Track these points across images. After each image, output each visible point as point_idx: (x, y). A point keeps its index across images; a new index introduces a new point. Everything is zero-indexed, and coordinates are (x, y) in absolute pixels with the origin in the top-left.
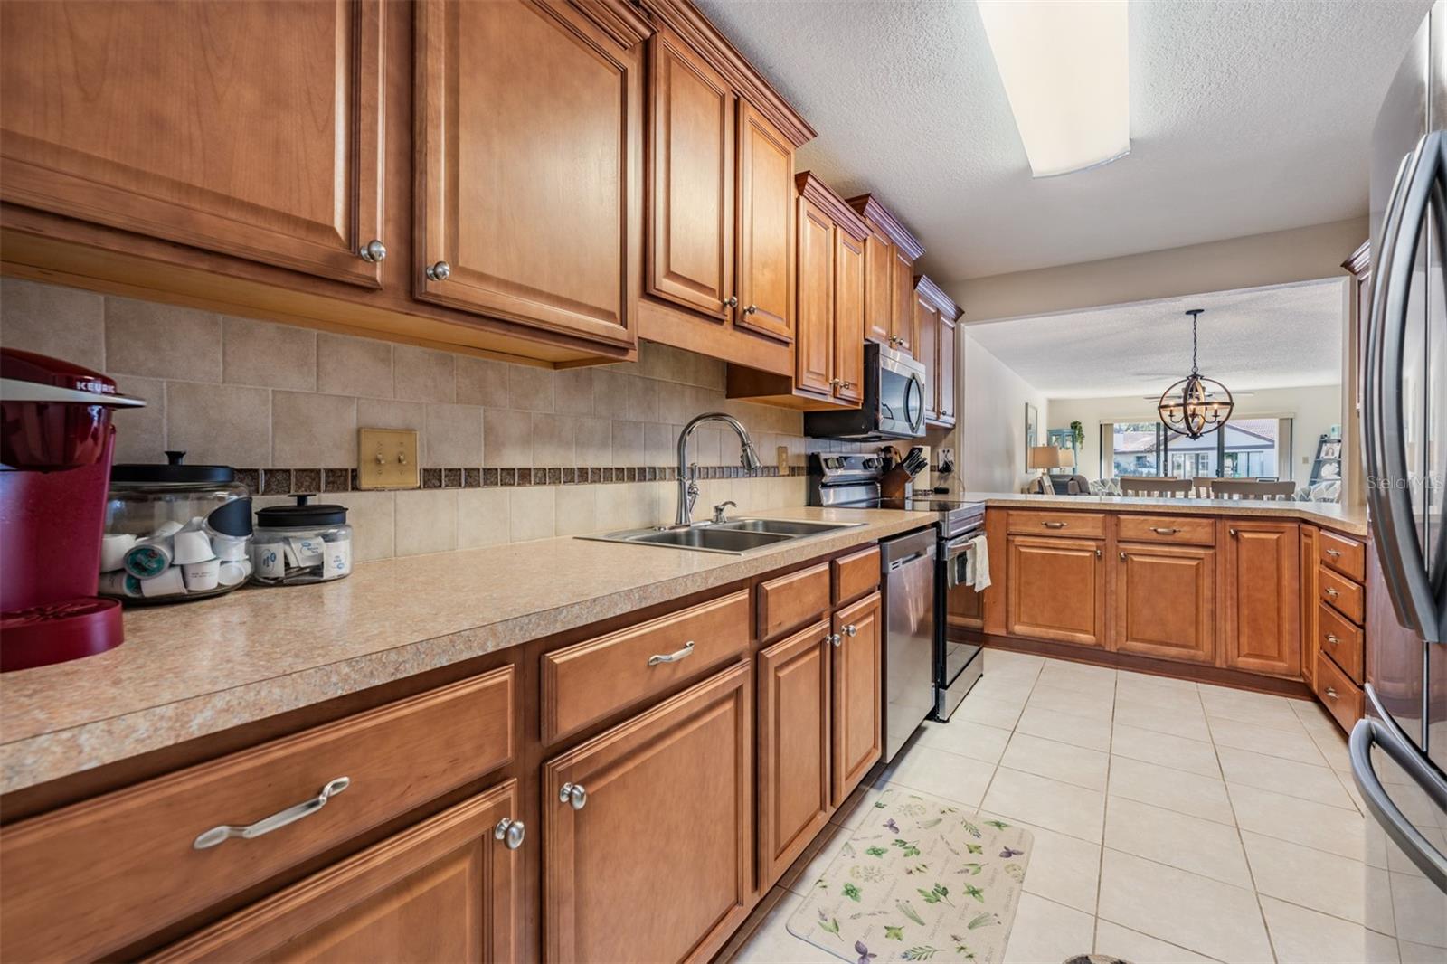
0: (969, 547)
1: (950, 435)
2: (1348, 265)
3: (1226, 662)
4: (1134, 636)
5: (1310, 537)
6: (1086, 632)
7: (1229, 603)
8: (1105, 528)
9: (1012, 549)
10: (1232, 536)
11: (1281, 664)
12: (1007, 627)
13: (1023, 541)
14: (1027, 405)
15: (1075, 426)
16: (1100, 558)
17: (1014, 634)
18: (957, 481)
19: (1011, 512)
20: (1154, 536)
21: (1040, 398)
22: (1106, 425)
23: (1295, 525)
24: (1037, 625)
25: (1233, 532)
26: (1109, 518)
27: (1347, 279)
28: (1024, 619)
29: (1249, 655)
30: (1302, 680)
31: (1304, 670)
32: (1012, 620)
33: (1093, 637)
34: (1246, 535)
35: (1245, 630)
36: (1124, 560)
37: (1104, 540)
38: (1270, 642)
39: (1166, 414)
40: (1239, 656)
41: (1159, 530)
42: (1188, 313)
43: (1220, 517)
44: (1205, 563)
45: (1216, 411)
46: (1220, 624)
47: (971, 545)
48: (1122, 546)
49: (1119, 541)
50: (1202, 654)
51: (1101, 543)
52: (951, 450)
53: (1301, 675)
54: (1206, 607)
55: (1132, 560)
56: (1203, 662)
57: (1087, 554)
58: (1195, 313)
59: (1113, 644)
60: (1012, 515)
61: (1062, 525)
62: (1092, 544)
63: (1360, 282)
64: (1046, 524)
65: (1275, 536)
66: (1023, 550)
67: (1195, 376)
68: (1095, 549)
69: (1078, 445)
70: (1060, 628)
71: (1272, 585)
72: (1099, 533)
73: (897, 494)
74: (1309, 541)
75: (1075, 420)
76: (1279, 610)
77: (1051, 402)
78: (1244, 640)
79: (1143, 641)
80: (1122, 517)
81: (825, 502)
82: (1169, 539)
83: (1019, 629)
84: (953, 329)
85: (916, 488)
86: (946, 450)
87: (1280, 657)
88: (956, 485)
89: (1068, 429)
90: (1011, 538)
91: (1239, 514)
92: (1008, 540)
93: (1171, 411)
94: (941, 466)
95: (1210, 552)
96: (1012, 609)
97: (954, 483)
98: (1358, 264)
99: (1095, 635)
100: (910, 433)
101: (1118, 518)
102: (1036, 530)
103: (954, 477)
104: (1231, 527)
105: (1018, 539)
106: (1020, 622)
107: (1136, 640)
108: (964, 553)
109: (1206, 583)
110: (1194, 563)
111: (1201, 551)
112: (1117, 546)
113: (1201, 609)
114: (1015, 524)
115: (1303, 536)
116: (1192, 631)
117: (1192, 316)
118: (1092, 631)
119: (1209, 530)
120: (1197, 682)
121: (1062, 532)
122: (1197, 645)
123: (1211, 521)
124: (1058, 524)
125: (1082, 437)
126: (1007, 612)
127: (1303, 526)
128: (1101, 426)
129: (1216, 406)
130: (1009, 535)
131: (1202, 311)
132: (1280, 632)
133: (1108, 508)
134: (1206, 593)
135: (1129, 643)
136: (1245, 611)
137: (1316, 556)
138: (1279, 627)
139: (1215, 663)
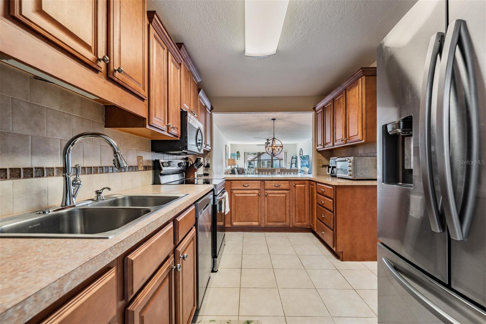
0: (223, 198)
1: (209, 154)
2: (314, 109)
3: (293, 225)
4: (269, 221)
5: (313, 185)
6: (256, 221)
7: (293, 207)
8: (261, 186)
9: (233, 195)
10: (294, 186)
11: (306, 223)
12: (231, 224)
13: (236, 192)
14: (226, 145)
15: (238, 153)
16: (259, 196)
17: (233, 226)
18: (211, 171)
19: (232, 182)
20: (274, 188)
21: (229, 143)
22: (246, 153)
23: (308, 182)
24: (241, 221)
25: (294, 185)
26: (262, 182)
27: (314, 112)
28: (237, 220)
29: (298, 222)
30: (310, 227)
31: (311, 224)
32: (233, 220)
33: (258, 223)
34: (297, 186)
35: (297, 214)
36: (266, 196)
37: (260, 190)
38: (303, 217)
39: (267, 149)
40: (296, 223)
41: (276, 185)
42: (272, 119)
43: (291, 180)
44: (288, 195)
45: (279, 149)
46: (291, 213)
48: (266, 191)
49: (265, 190)
50: (287, 224)
51: (260, 191)
52: (209, 159)
53: (310, 226)
54: (288, 208)
55: (269, 196)
56: (287, 226)
57: (256, 195)
58: (274, 119)
59: (263, 224)
60: (232, 183)
61: (248, 185)
62: (257, 191)
63: (317, 114)
64: (243, 185)
65: (304, 185)
66: (236, 195)
67: (274, 138)
68: (258, 193)
69: (239, 158)
70: (248, 221)
71: (303, 200)
72: (259, 187)
73: (192, 177)
74: (313, 186)
75: (237, 151)
76: (305, 207)
77: (231, 145)
78: (297, 217)
79: (272, 222)
80: (265, 182)
81: (162, 182)
82: (278, 188)
83: (235, 224)
84: (210, 114)
85: (198, 174)
86: (207, 159)
87: (305, 222)
88: (211, 172)
89: (236, 154)
90: (232, 191)
91: (296, 179)
94: (205, 165)
95: (289, 191)
96: (233, 217)
97: (210, 171)
98: (317, 108)
99: (258, 222)
100: (198, 151)
101: (264, 182)
102: (240, 188)
103: (210, 169)
104: (294, 183)
105: (234, 191)
106: (236, 221)
107: (269, 222)
109: (288, 201)
110: (285, 195)
111: (286, 191)
112: (264, 192)
113: (286, 209)
114: (233, 186)
115: (310, 185)
116: (284, 216)
117: (273, 120)
118: (257, 221)
119: (288, 184)
120: (285, 232)
121: (248, 188)
122: (286, 221)
123: (289, 182)
124: (247, 185)
125: (240, 156)
126: (231, 218)
127: (310, 182)
128: (244, 153)
129: (279, 147)
130: (231, 190)
131: (275, 119)
132: (305, 214)
133: (262, 179)
134: (288, 204)
135: (268, 223)
136: (297, 209)
137: (315, 191)
138: (305, 212)
139: (290, 226)
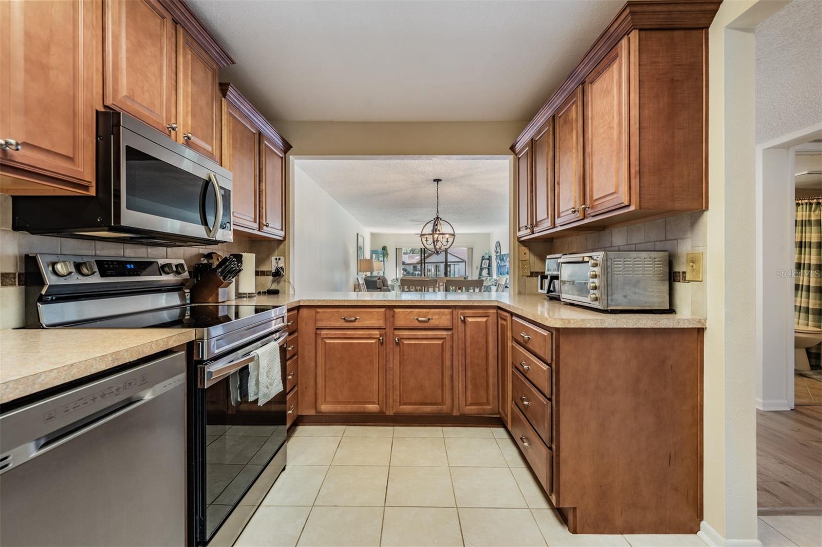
0: (252, 359)
1: (282, 246)
2: (512, 148)
3: (459, 410)
4: (405, 402)
5: (505, 320)
6: (373, 403)
7: (460, 368)
8: (386, 319)
9: (319, 341)
10: (462, 320)
11: (489, 407)
12: (316, 408)
13: (327, 334)
14: (358, 234)
15: (384, 248)
16: (382, 343)
17: (321, 412)
18: (287, 284)
19: (319, 310)
20: (417, 324)
21: (366, 232)
22: (399, 248)
23: (495, 311)
24: (339, 403)
25: (462, 318)
26: (388, 311)
27: (512, 157)
28: (329, 399)
29: (472, 404)
30: (499, 416)
31: (501, 410)
32: (319, 401)
33: (378, 406)
34: (470, 320)
35: (470, 387)
36: (398, 344)
37: (385, 329)
38: (483, 393)
39: (424, 240)
40: (466, 406)
41: (419, 319)
42: (435, 180)
43: (455, 307)
44: (447, 341)
45: (447, 239)
46: (456, 383)
47: (254, 357)
48: (397, 332)
49: (395, 329)
50: (445, 408)
51: (384, 331)
52: (282, 258)
53: (499, 413)
54: (447, 373)
55: (403, 342)
56: (446, 413)
57: (373, 341)
58: (437, 181)
59: (391, 409)
60: (319, 312)
61: (356, 319)
62: (377, 332)
63: (519, 158)
64: (344, 319)
65: (484, 319)
66: (328, 341)
67: (438, 218)
68: (378, 336)
69: (385, 259)
70: (355, 403)
71: (484, 353)
72: (381, 323)
73: (210, 299)
74: (505, 323)
75: (384, 245)
76: (487, 369)
77: (373, 235)
78: (469, 393)
79: (410, 404)
80: (397, 310)
81: (45, 321)
82: (426, 325)
83: (325, 408)
84: (282, 158)
85: (241, 291)
86: (278, 258)
87: (488, 403)
88: (286, 287)
89: (380, 250)
90: (318, 332)
91: (466, 305)
92: (316, 334)
93: (427, 238)
94: (274, 271)
95: (450, 333)
96: (319, 391)
97: (285, 285)
98: (518, 147)
99: (379, 405)
100: (206, 237)
101: (394, 312)
102: (337, 324)
103: (285, 281)
104: (462, 314)
105: (324, 332)
106: (326, 402)
107: (405, 404)
108: (247, 367)
109: (447, 355)
110: (440, 342)
111: (444, 333)
112: (393, 333)
113: (444, 375)
114: (321, 320)
115: (499, 319)
116: (440, 392)
117: (436, 182)
118: (377, 403)
119: (449, 317)
120: (442, 426)
121: (356, 324)
122: (443, 402)
123: (450, 310)
124: (353, 319)
125: (387, 254)
126: (316, 394)
127: (500, 311)
128: (396, 249)
129: (447, 236)
130: (317, 329)
131: (440, 180)
132: (488, 386)
133: (387, 304)
134: (448, 363)
135: (401, 407)
136: (469, 373)
137: (509, 334)
138: (487, 381)
139: (453, 413)
